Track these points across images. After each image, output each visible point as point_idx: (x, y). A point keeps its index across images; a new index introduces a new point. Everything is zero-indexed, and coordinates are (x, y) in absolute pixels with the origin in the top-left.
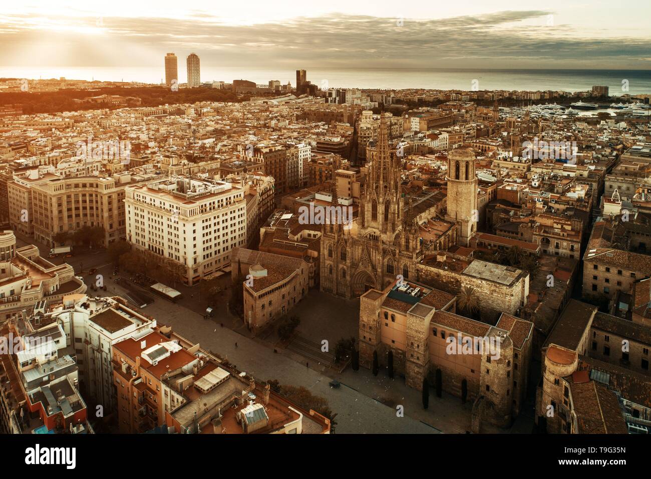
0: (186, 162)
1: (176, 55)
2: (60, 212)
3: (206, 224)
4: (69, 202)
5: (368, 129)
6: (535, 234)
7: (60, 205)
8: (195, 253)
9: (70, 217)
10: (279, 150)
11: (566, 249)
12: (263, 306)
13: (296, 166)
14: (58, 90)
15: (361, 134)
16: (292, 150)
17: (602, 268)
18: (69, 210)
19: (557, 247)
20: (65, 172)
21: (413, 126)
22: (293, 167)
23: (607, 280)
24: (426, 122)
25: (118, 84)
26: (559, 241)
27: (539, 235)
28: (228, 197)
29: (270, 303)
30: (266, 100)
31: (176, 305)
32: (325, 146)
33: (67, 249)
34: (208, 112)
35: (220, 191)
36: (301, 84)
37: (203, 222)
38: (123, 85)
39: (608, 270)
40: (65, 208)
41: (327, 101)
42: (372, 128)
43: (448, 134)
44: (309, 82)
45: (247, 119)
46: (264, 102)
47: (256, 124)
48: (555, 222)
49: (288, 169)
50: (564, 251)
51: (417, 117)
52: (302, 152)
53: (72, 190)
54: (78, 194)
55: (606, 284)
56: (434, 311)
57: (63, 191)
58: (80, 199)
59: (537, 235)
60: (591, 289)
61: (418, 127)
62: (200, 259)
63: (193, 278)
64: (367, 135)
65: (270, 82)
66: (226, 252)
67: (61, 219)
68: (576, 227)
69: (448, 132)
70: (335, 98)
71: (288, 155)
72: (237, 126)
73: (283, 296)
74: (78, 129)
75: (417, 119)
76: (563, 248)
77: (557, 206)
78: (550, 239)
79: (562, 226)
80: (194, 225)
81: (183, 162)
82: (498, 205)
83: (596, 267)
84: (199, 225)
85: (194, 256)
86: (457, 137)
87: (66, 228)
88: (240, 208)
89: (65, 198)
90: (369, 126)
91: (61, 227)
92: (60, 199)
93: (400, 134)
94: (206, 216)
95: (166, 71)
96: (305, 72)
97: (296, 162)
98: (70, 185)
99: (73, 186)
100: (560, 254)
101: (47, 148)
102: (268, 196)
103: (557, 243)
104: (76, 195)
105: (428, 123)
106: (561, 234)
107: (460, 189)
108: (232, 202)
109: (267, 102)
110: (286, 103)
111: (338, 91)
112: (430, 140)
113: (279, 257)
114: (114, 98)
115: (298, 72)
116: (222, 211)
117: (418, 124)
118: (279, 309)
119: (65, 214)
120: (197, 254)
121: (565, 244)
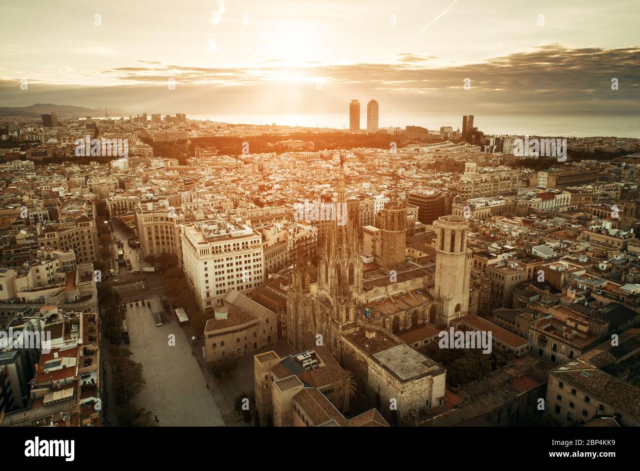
0: (253, 205)
1: (359, 101)
2: (150, 239)
3: (217, 264)
4: (157, 232)
5: (469, 182)
6: (532, 328)
7: (150, 233)
8: (207, 287)
9: (158, 243)
10: (352, 200)
11: (564, 354)
12: (214, 345)
13: (370, 217)
14: (261, 135)
15: (459, 188)
16: (367, 201)
17: (568, 388)
18: (157, 238)
19: (555, 348)
20: (194, 206)
21: (541, 183)
22: (367, 218)
23: (572, 405)
24: (555, 177)
25: (310, 130)
26: (557, 343)
27: (536, 330)
28: (245, 242)
29: (222, 344)
30: (418, 148)
31: (180, 329)
32: (416, 199)
33: (152, 269)
34: (351, 158)
35: (239, 235)
36: (467, 131)
37: (215, 261)
38: (313, 131)
39: (574, 392)
40: (153, 236)
41: (483, 150)
42: (473, 182)
43: (570, 194)
44: (476, 129)
45: (383, 166)
46: (416, 150)
47: (385, 171)
48: (569, 319)
49: (361, 220)
50: (562, 355)
51: (546, 172)
52: (379, 203)
53: (159, 222)
54: (162, 226)
55: (570, 409)
56: (301, 387)
57: (152, 222)
58: (164, 230)
59: (534, 329)
60: (553, 409)
61: (546, 183)
62: (213, 294)
63: (206, 309)
64: (465, 190)
65: (441, 128)
66: (249, 289)
67: (151, 244)
68: (594, 329)
69: (571, 191)
70: (492, 147)
71: (362, 205)
72: (368, 173)
73: (238, 340)
74: (242, 169)
75: (546, 174)
76: (561, 353)
77: (600, 299)
78: (547, 338)
79: (576, 325)
80: (205, 263)
81: (250, 205)
82: (531, 286)
83: (561, 385)
84: (211, 265)
85: (206, 290)
86: (583, 199)
87: (155, 252)
88: (255, 252)
89: (153, 228)
90: (470, 180)
91: (152, 251)
92: (149, 228)
93: (512, 190)
94: (217, 257)
95: (350, 117)
96: (472, 118)
97: (371, 213)
98: (157, 218)
99: (159, 219)
100: (557, 358)
101: (201, 185)
102: (307, 245)
103: (555, 345)
104: (162, 227)
105: (557, 180)
106: (564, 334)
107: (443, 262)
108: (249, 246)
109: (418, 150)
110: (436, 150)
111: (498, 139)
112: (540, 199)
113: (253, 303)
114: (297, 142)
115: (465, 118)
116: (235, 254)
117: (546, 180)
118: (234, 350)
119: (154, 241)
120: (210, 289)
121: (564, 347)
